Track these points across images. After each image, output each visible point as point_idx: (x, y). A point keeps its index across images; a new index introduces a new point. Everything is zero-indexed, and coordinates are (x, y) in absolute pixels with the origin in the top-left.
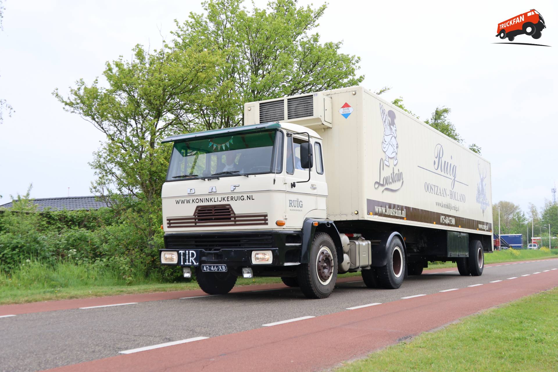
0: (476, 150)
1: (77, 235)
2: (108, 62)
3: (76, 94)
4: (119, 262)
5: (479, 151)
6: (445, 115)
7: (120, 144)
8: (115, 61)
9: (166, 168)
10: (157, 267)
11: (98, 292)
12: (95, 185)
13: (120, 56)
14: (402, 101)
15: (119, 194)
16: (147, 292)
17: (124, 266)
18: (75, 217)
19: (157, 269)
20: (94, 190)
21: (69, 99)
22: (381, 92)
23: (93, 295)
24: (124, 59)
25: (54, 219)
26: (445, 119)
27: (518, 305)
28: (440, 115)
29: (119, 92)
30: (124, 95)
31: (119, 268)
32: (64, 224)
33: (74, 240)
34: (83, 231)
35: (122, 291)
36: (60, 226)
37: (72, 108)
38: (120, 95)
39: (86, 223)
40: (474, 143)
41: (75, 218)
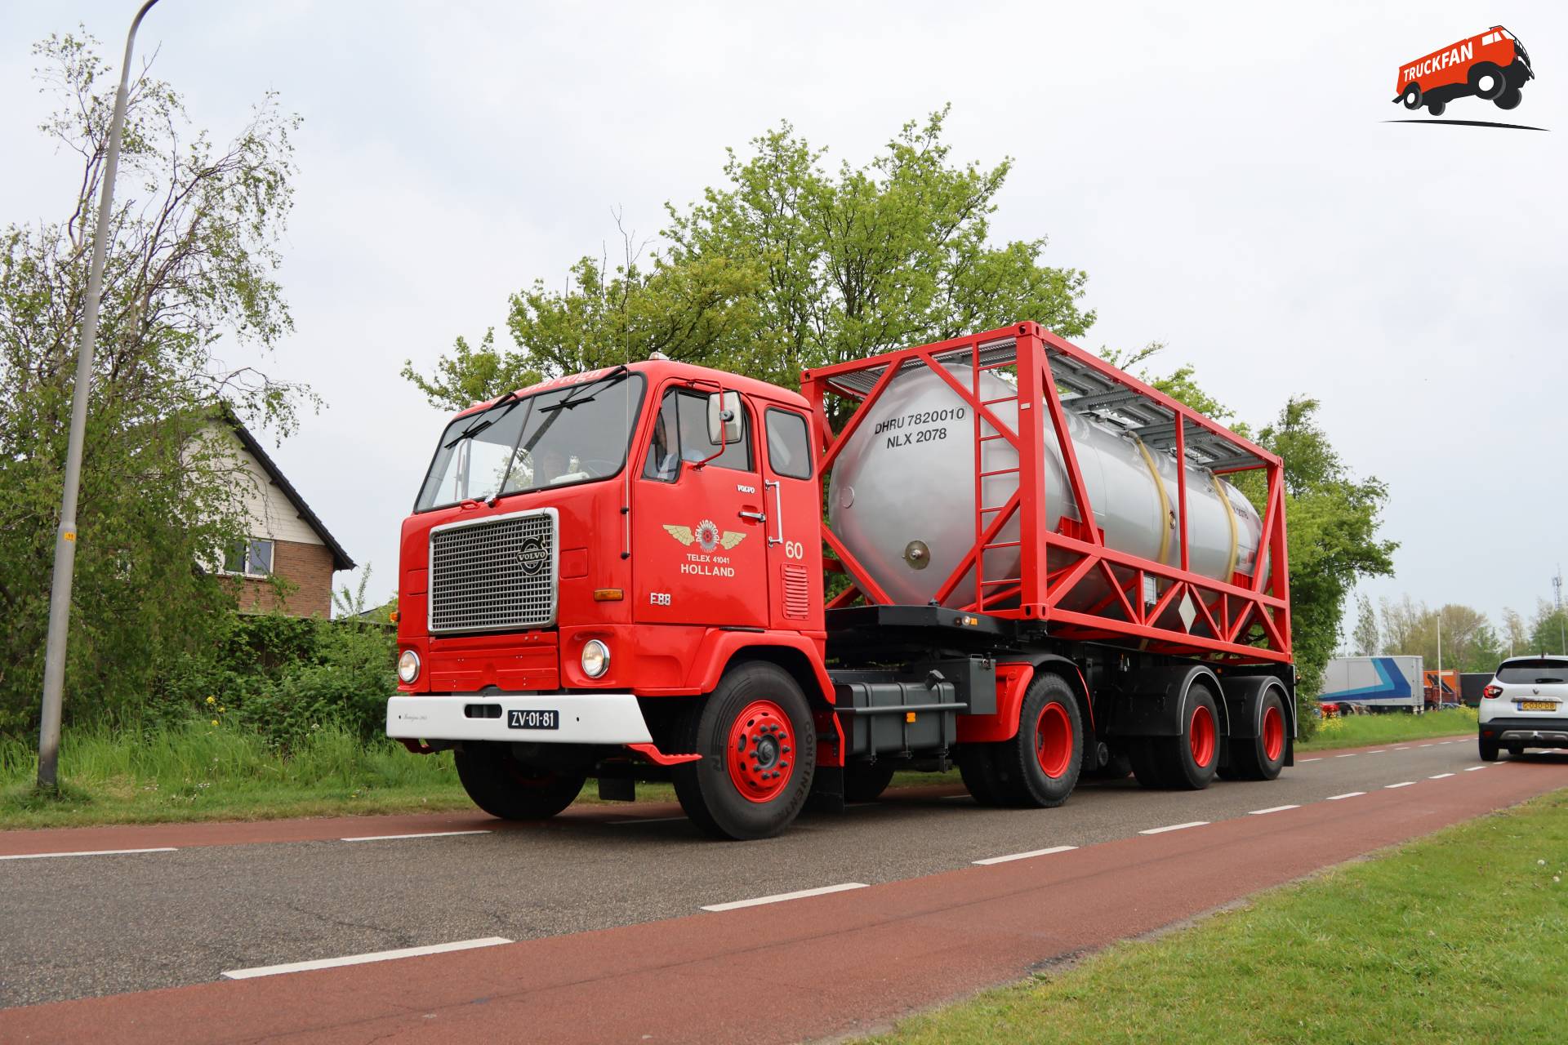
0: (1379, 490)
2: (515, 295)
3: (452, 369)
5: (1383, 491)
6: (1309, 413)
8: (527, 291)
13: (537, 281)
14: (1192, 372)
21: (438, 382)
22: (1143, 354)
26: (1309, 422)
28: (1299, 415)
37: (447, 401)
40: (1372, 476)
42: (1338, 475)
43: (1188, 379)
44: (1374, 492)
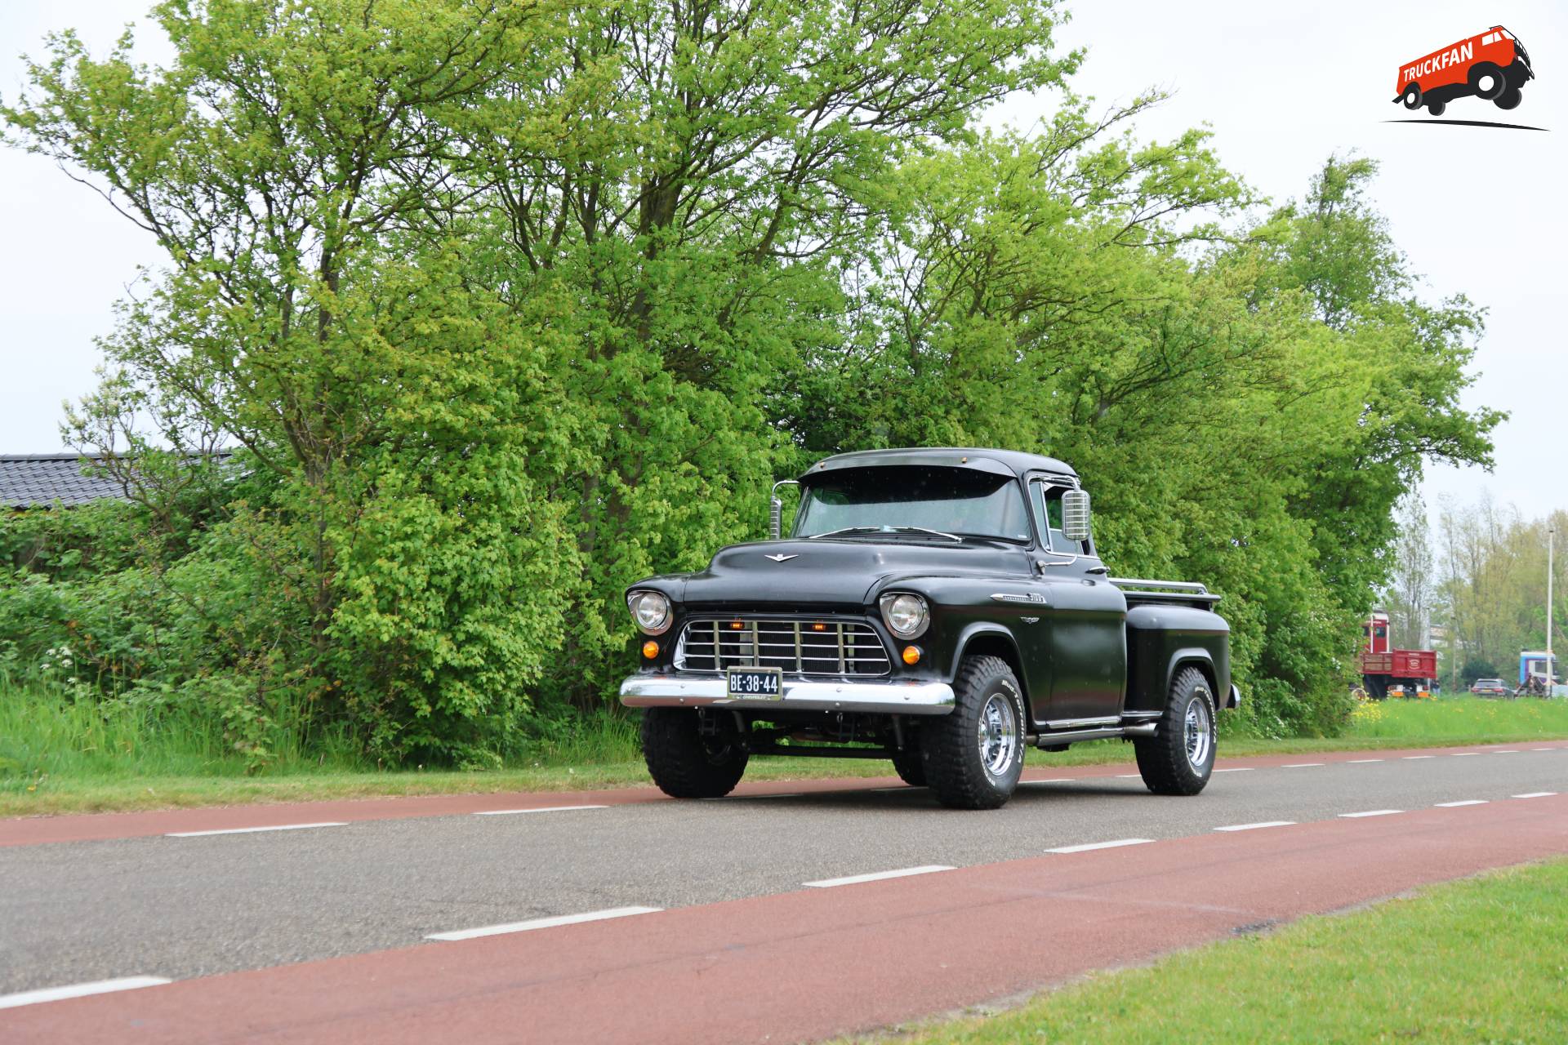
0: (1470, 317)
1: (26, 595)
4: (217, 695)
5: (1478, 318)
6: (1359, 183)
7: (213, 277)
9: (385, 367)
10: (346, 717)
11: (179, 792)
12: (81, 415)
14: (1211, 135)
15: (172, 452)
16: (339, 794)
17: (238, 708)
19: (343, 724)
20: (75, 434)
22: (1135, 107)
23: (163, 800)
26: (1360, 198)
28: (1342, 187)
29: (210, 84)
31: (217, 713)
33: (16, 614)
34: (41, 582)
35: (256, 792)
37: (34, 136)
38: (209, 95)
39: (41, 553)
40: (1461, 293)
42: (1402, 291)
43: (1201, 146)
44: (1464, 321)
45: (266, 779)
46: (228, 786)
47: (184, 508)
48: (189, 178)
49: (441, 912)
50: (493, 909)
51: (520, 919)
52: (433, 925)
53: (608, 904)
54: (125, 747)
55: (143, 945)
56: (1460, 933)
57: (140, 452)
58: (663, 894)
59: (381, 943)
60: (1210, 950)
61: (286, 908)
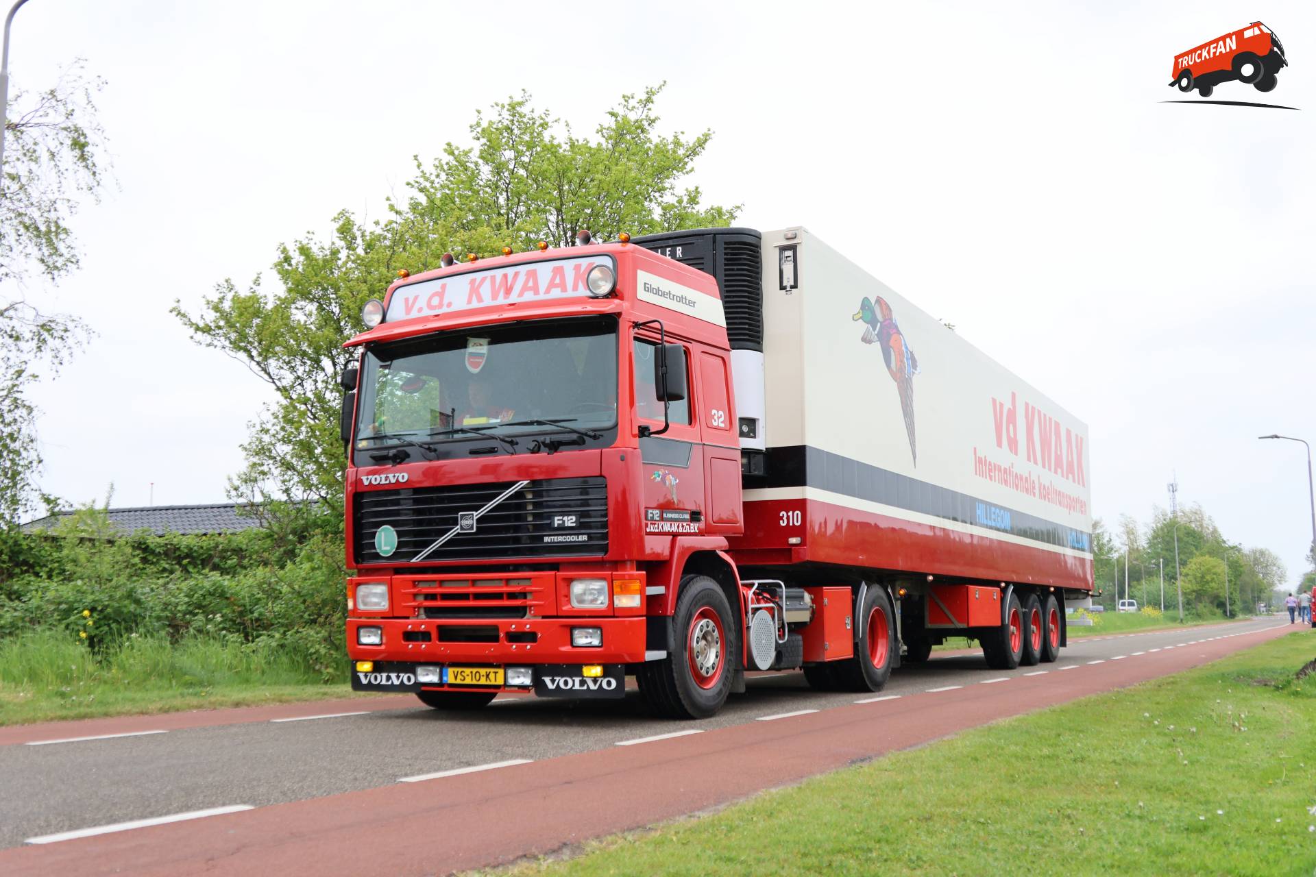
1: (207, 584)
2: (283, 244)
3: (216, 309)
4: (306, 639)
7: (304, 406)
8: (297, 241)
11: (283, 695)
12: (237, 483)
15: (286, 502)
17: (317, 646)
18: (195, 548)
20: (233, 493)
21: (204, 320)
23: (273, 700)
24: (316, 238)
25: (153, 552)
27: (1062, 711)
29: (303, 303)
30: (312, 307)
31: (308, 649)
32: (174, 563)
33: (202, 595)
34: (215, 576)
35: (325, 694)
36: (167, 566)
37: (209, 337)
38: (302, 309)
39: (216, 560)
41: (195, 551)
45: (332, 686)
46: (310, 690)
47: (294, 532)
48: (292, 353)
49: (410, 765)
50: (438, 763)
51: (452, 768)
52: (403, 773)
53: (503, 759)
54: (257, 669)
55: (244, 787)
56: (970, 759)
57: (269, 502)
58: (535, 752)
59: (372, 784)
60: (832, 775)
61: (325, 764)
